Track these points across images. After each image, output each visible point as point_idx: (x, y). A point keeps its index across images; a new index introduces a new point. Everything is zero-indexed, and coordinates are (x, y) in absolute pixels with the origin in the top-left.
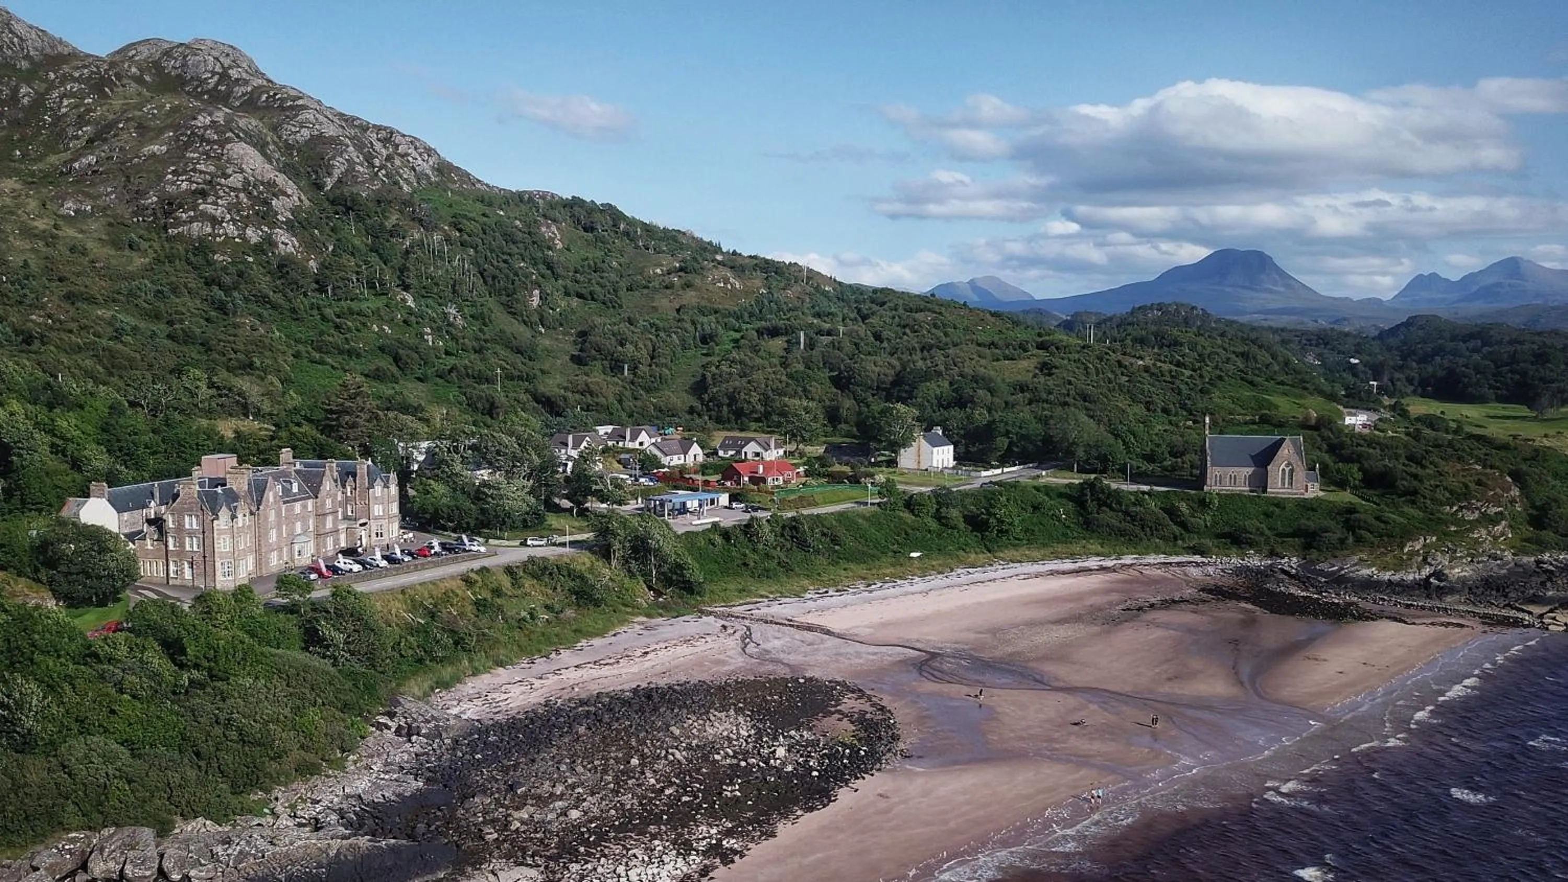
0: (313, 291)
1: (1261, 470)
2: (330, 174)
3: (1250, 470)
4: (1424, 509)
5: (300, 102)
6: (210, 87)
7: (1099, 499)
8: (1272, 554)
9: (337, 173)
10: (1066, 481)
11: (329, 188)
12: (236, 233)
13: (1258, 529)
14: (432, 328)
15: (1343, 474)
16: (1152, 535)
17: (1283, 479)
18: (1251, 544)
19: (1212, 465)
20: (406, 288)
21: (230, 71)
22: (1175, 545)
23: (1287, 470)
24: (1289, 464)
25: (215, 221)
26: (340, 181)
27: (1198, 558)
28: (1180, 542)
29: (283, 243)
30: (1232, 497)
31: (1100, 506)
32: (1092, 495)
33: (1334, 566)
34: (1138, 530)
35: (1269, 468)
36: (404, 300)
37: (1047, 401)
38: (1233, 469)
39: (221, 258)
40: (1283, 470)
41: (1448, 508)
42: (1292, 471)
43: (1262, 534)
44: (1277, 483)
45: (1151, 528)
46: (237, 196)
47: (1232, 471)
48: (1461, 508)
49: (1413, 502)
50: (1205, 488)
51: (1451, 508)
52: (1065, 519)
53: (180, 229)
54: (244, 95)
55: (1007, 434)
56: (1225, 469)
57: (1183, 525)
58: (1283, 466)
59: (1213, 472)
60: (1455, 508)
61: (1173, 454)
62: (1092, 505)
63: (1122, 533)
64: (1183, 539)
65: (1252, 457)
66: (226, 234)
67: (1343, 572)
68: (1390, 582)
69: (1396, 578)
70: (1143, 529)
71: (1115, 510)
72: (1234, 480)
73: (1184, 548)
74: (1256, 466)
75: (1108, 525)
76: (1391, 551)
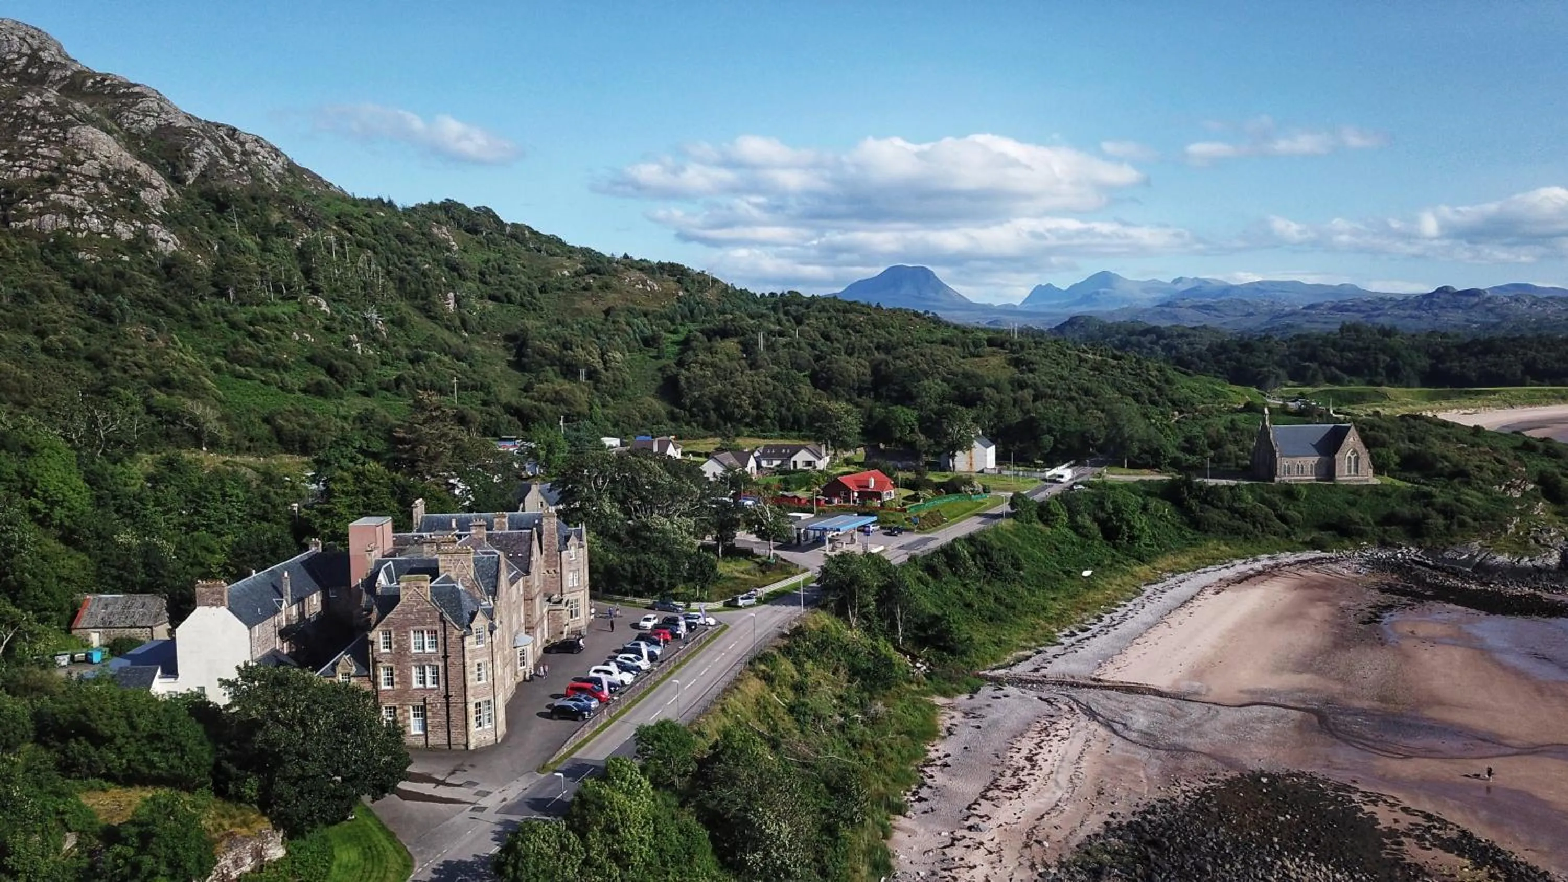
0: (211, 295)
1: (1325, 459)
2: (191, 167)
3: (1316, 459)
4: (1480, 489)
5: (137, 89)
6: (17, 69)
7: (1198, 496)
8: (1383, 544)
9: (199, 166)
10: (1136, 478)
11: (191, 182)
12: (102, 228)
13: (1360, 518)
14: (358, 335)
15: (1383, 460)
16: (1264, 531)
17: (1349, 467)
18: (1362, 535)
19: (1281, 456)
20: (315, 291)
21: (41, 53)
22: (1291, 540)
23: (1353, 457)
24: (1354, 451)
25: (72, 213)
26: (203, 175)
27: (1318, 554)
28: (1294, 537)
29: (162, 240)
31: (1202, 503)
32: (1189, 493)
33: (1462, 554)
34: (1251, 528)
35: (1337, 456)
36: (317, 305)
37: (1054, 397)
38: (1302, 459)
39: (87, 257)
40: (1349, 458)
41: (1497, 487)
42: (1357, 458)
43: (1369, 524)
44: (1344, 470)
45: (1261, 524)
46: (95, 186)
47: (1298, 461)
48: (1508, 487)
49: (1468, 484)
50: (1277, 479)
51: (1500, 487)
52: (1173, 520)
53: (27, 223)
54: (62, 79)
55: (1050, 431)
56: (1293, 459)
57: (1282, 519)
58: (1349, 455)
59: (1283, 463)
60: (1503, 487)
62: (1193, 504)
63: (1236, 531)
64: (1295, 534)
65: (1315, 446)
66: (89, 229)
67: (1477, 560)
68: (1538, 570)
69: (1539, 563)
70: (1255, 527)
71: (1218, 508)
72: (1301, 470)
73: (1301, 543)
74: (1320, 454)
75: (1220, 524)
76: (1499, 535)
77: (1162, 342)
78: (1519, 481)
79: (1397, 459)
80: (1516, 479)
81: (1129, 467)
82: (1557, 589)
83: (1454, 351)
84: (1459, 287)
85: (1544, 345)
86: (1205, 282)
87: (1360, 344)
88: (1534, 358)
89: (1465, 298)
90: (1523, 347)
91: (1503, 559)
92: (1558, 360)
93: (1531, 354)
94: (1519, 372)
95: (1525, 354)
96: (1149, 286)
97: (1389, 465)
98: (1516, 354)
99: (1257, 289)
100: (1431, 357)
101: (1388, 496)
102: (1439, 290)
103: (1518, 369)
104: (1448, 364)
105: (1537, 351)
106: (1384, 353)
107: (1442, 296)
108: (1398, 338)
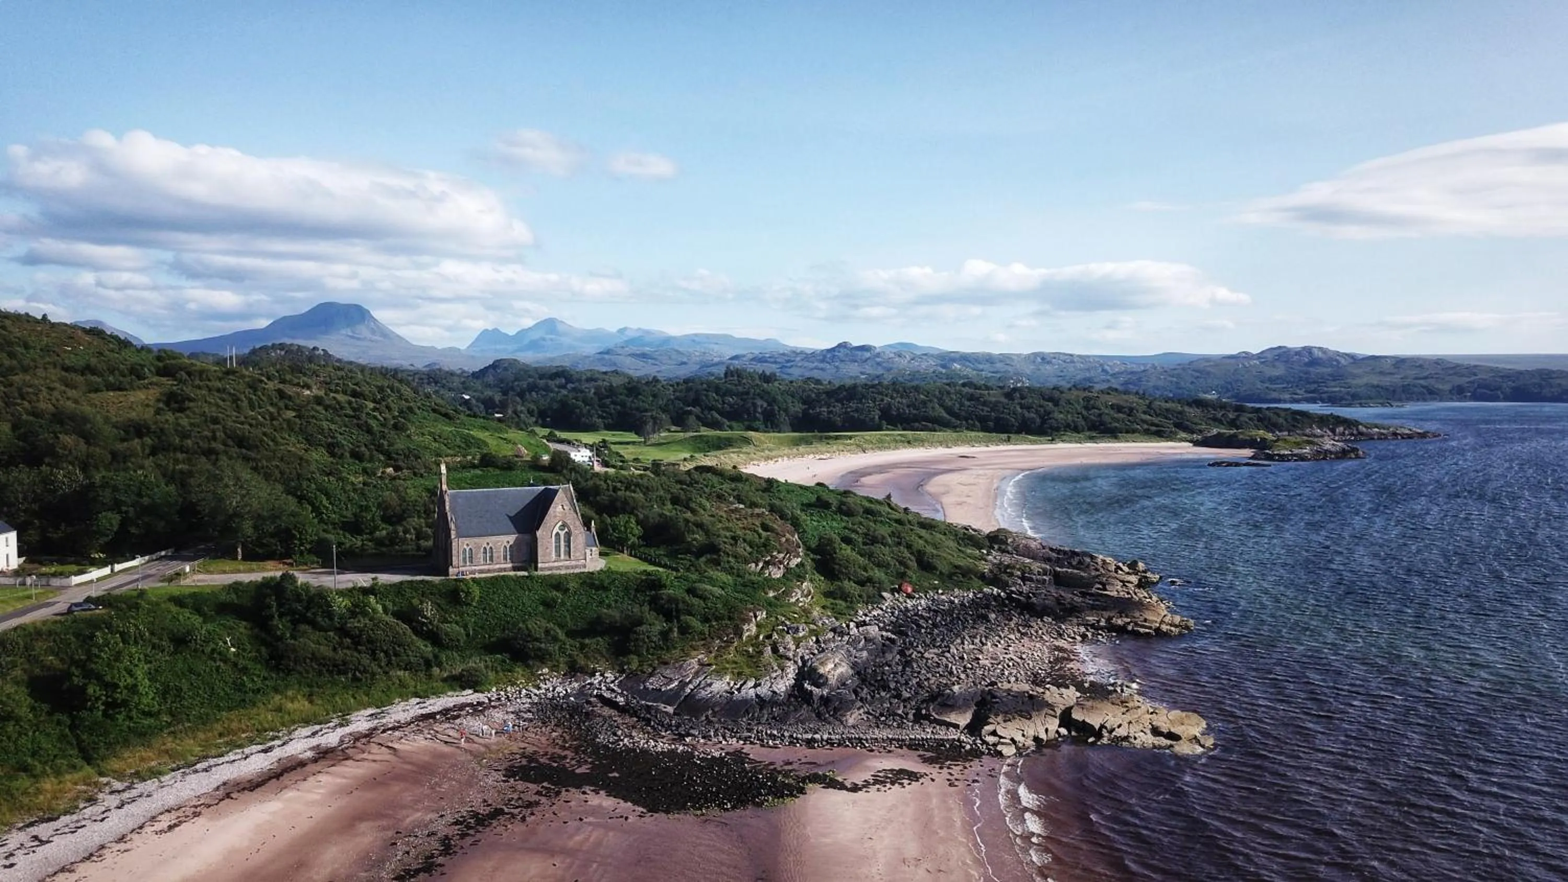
1: (527, 537)
3: (512, 538)
4: (730, 571)
7: (293, 612)
8: (574, 670)
10: (229, 579)
13: (547, 632)
15: (620, 531)
16: (389, 663)
17: (558, 548)
18: (543, 658)
19: (459, 536)
22: (430, 677)
23: (562, 533)
24: (564, 525)
27: (469, 696)
28: (436, 670)
30: (494, 583)
31: (295, 623)
32: (280, 605)
33: (671, 680)
34: (366, 660)
35: (539, 533)
37: (182, 449)
38: (486, 539)
40: (558, 534)
41: (753, 565)
42: (568, 535)
43: (555, 639)
44: (550, 554)
45: (386, 653)
47: (484, 542)
48: (767, 564)
49: (717, 563)
50: (451, 570)
51: (757, 565)
52: (236, 655)
55: (116, 506)
56: (476, 540)
57: (434, 637)
58: (556, 530)
59: (460, 546)
60: (761, 565)
61: (386, 519)
62: (281, 625)
63: (339, 668)
64: (440, 665)
65: (510, 518)
67: (687, 691)
68: (761, 702)
69: (764, 691)
70: (374, 657)
71: (322, 629)
72: (490, 555)
73: (444, 680)
74: (519, 532)
75: (314, 658)
76: (730, 642)
77: (570, 386)
78: (782, 555)
79: (638, 530)
80: (779, 552)
81: (245, 558)
83: (824, 396)
84: (856, 343)
85: (898, 392)
86: (648, 332)
87: (740, 389)
88: (889, 404)
89: (859, 353)
90: (880, 393)
91: (720, 686)
92: (908, 406)
93: (887, 399)
94: (877, 417)
95: (882, 400)
96: (592, 336)
97: (627, 539)
98: (874, 400)
99: (694, 341)
100: (804, 403)
101: (605, 589)
102: (840, 346)
103: (876, 414)
104: (818, 410)
105: (892, 398)
106: (762, 398)
107: (841, 350)
108: (776, 384)
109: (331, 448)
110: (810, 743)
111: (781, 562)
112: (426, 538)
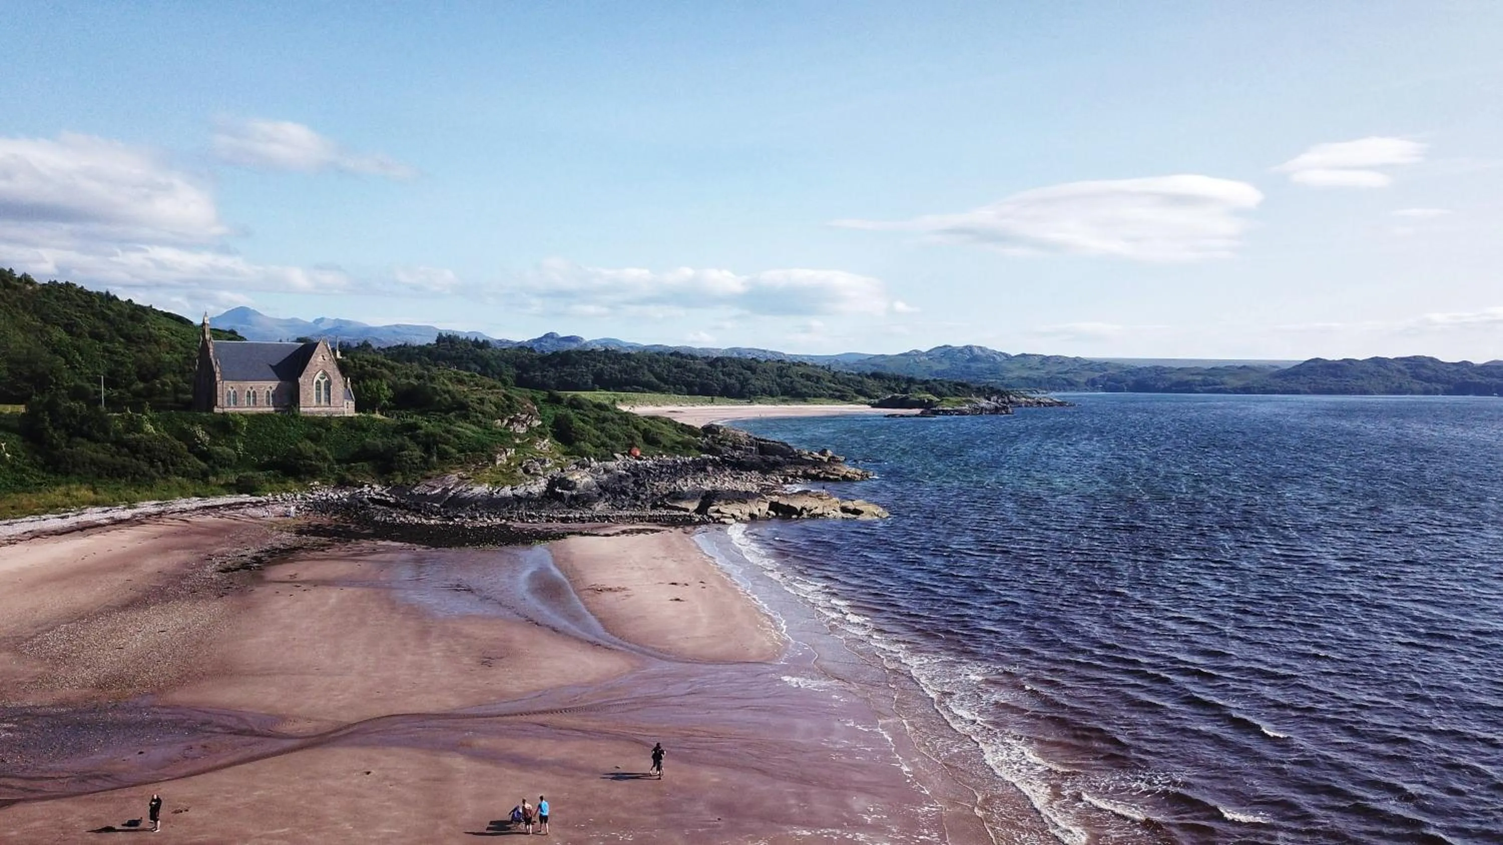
1: (289, 383)
3: (273, 385)
4: (478, 423)
7: (66, 427)
8: (342, 484)
13: (317, 453)
15: (373, 392)
16: (167, 471)
17: (319, 396)
18: (314, 473)
19: (224, 379)
22: (207, 483)
23: (323, 381)
24: (325, 373)
28: (212, 479)
30: (259, 419)
31: (70, 436)
33: (435, 488)
34: (145, 467)
35: (301, 380)
38: (251, 384)
40: (318, 382)
41: (499, 421)
42: (328, 384)
43: (325, 459)
44: (311, 400)
45: (164, 462)
47: (248, 385)
48: (511, 421)
49: (466, 417)
50: (216, 410)
51: (502, 422)
52: (13, 459)
56: (242, 384)
57: (205, 456)
58: (317, 378)
59: (225, 388)
60: (506, 422)
61: (142, 378)
62: (57, 436)
64: (216, 474)
65: (273, 366)
67: (451, 494)
68: (518, 499)
69: (520, 491)
70: (152, 464)
71: (97, 441)
72: (253, 396)
73: (222, 486)
74: (281, 378)
75: (93, 462)
76: (486, 465)
78: (524, 416)
79: (389, 393)
80: (522, 414)
82: (531, 516)
83: (537, 362)
84: (562, 334)
85: (610, 359)
86: (348, 323)
87: (453, 353)
88: (602, 369)
89: (567, 343)
90: (594, 360)
91: (481, 490)
92: (620, 372)
93: (599, 365)
94: (590, 381)
95: (595, 366)
97: (380, 400)
98: (587, 366)
100: (518, 367)
101: (365, 430)
102: (546, 336)
103: (590, 379)
104: (532, 374)
105: (604, 363)
106: (475, 362)
107: (549, 340)
108: (490, 350)
109: (69, 328)
110: (564, 520)
111: (524, 422)
112: (185, 392)
